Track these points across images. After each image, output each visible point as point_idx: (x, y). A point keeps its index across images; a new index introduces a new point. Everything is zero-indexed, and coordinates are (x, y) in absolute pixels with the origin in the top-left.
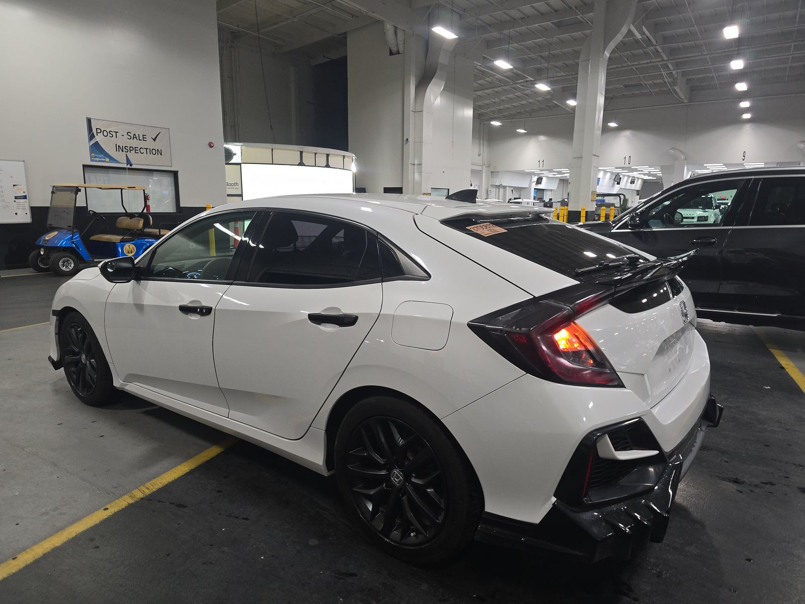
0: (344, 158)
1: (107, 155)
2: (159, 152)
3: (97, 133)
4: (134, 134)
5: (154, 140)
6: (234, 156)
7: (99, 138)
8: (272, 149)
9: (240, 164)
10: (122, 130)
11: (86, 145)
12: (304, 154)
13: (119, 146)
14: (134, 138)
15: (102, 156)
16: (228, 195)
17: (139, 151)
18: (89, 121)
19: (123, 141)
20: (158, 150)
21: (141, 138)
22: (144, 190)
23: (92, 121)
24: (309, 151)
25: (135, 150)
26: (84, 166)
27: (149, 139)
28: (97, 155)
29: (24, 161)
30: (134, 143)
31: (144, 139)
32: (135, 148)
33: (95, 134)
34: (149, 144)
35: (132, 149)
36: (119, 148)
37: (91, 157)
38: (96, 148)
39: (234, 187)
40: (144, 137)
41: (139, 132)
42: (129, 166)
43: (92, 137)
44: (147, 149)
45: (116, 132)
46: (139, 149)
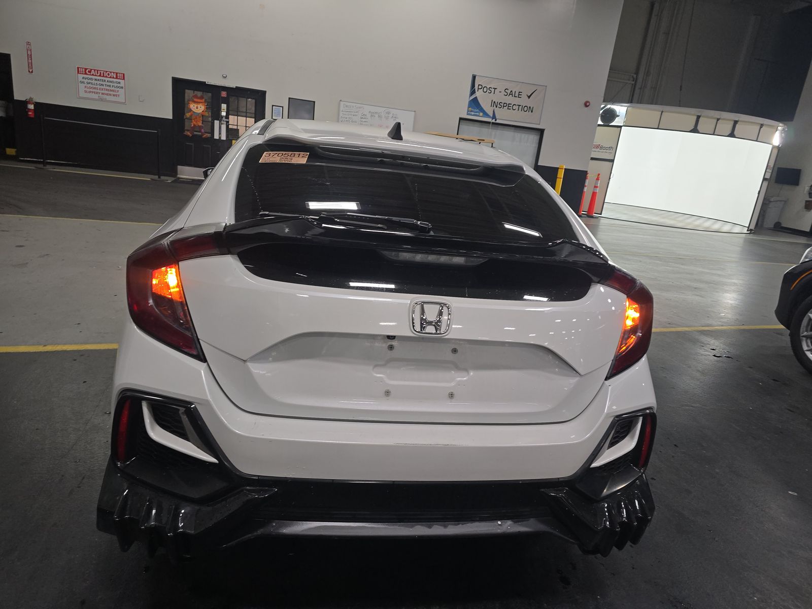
0: (761, 127)
1: (482, 110)
2: (531, 110)
3: (478, 89)
4: (511, 91)
5: (529, 97)
6: (617, 118)
7: (479, 94)
8: (662, 112)
9: (621, 127)
10: (501, 87)
11: (466, 98)
12: (701, 119)
13: (494, 102)
14: (510, 94)
15: (477, 110)
16: (592, 159)
17: (511, 108)
18: (474, 77)
19: (499, 97)
20: (530, 107)
21: (517, 95)
22: (492, 144)
23: (477, 77)
24: (709, 117)
25: (509, 106)
26: (461, 119)
27: (524, 96)
28: (473, 110)
29: (415, 111)
30: (510, 100)
31: (520, 96)
32: (509, 104)
33: (476, 90)
34: (524, 101)
35: (505, 105)
36: (494, 104)
37: (468, 111)
38: (475, 103)
39: (607, 151)
40: (520, 94)
41: (516, 90)
42: (494, 121)
43: (473, 92)
44: (519, 106)
45: (495, 89)
46: (512, 105)
